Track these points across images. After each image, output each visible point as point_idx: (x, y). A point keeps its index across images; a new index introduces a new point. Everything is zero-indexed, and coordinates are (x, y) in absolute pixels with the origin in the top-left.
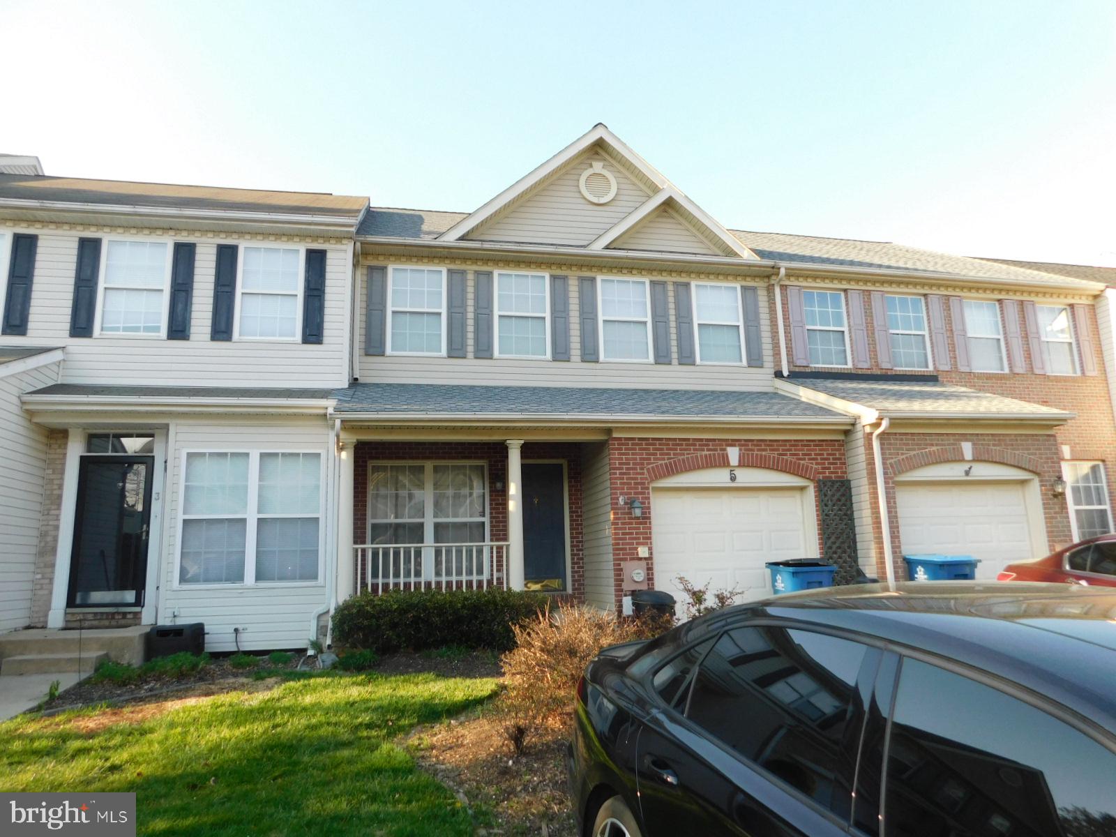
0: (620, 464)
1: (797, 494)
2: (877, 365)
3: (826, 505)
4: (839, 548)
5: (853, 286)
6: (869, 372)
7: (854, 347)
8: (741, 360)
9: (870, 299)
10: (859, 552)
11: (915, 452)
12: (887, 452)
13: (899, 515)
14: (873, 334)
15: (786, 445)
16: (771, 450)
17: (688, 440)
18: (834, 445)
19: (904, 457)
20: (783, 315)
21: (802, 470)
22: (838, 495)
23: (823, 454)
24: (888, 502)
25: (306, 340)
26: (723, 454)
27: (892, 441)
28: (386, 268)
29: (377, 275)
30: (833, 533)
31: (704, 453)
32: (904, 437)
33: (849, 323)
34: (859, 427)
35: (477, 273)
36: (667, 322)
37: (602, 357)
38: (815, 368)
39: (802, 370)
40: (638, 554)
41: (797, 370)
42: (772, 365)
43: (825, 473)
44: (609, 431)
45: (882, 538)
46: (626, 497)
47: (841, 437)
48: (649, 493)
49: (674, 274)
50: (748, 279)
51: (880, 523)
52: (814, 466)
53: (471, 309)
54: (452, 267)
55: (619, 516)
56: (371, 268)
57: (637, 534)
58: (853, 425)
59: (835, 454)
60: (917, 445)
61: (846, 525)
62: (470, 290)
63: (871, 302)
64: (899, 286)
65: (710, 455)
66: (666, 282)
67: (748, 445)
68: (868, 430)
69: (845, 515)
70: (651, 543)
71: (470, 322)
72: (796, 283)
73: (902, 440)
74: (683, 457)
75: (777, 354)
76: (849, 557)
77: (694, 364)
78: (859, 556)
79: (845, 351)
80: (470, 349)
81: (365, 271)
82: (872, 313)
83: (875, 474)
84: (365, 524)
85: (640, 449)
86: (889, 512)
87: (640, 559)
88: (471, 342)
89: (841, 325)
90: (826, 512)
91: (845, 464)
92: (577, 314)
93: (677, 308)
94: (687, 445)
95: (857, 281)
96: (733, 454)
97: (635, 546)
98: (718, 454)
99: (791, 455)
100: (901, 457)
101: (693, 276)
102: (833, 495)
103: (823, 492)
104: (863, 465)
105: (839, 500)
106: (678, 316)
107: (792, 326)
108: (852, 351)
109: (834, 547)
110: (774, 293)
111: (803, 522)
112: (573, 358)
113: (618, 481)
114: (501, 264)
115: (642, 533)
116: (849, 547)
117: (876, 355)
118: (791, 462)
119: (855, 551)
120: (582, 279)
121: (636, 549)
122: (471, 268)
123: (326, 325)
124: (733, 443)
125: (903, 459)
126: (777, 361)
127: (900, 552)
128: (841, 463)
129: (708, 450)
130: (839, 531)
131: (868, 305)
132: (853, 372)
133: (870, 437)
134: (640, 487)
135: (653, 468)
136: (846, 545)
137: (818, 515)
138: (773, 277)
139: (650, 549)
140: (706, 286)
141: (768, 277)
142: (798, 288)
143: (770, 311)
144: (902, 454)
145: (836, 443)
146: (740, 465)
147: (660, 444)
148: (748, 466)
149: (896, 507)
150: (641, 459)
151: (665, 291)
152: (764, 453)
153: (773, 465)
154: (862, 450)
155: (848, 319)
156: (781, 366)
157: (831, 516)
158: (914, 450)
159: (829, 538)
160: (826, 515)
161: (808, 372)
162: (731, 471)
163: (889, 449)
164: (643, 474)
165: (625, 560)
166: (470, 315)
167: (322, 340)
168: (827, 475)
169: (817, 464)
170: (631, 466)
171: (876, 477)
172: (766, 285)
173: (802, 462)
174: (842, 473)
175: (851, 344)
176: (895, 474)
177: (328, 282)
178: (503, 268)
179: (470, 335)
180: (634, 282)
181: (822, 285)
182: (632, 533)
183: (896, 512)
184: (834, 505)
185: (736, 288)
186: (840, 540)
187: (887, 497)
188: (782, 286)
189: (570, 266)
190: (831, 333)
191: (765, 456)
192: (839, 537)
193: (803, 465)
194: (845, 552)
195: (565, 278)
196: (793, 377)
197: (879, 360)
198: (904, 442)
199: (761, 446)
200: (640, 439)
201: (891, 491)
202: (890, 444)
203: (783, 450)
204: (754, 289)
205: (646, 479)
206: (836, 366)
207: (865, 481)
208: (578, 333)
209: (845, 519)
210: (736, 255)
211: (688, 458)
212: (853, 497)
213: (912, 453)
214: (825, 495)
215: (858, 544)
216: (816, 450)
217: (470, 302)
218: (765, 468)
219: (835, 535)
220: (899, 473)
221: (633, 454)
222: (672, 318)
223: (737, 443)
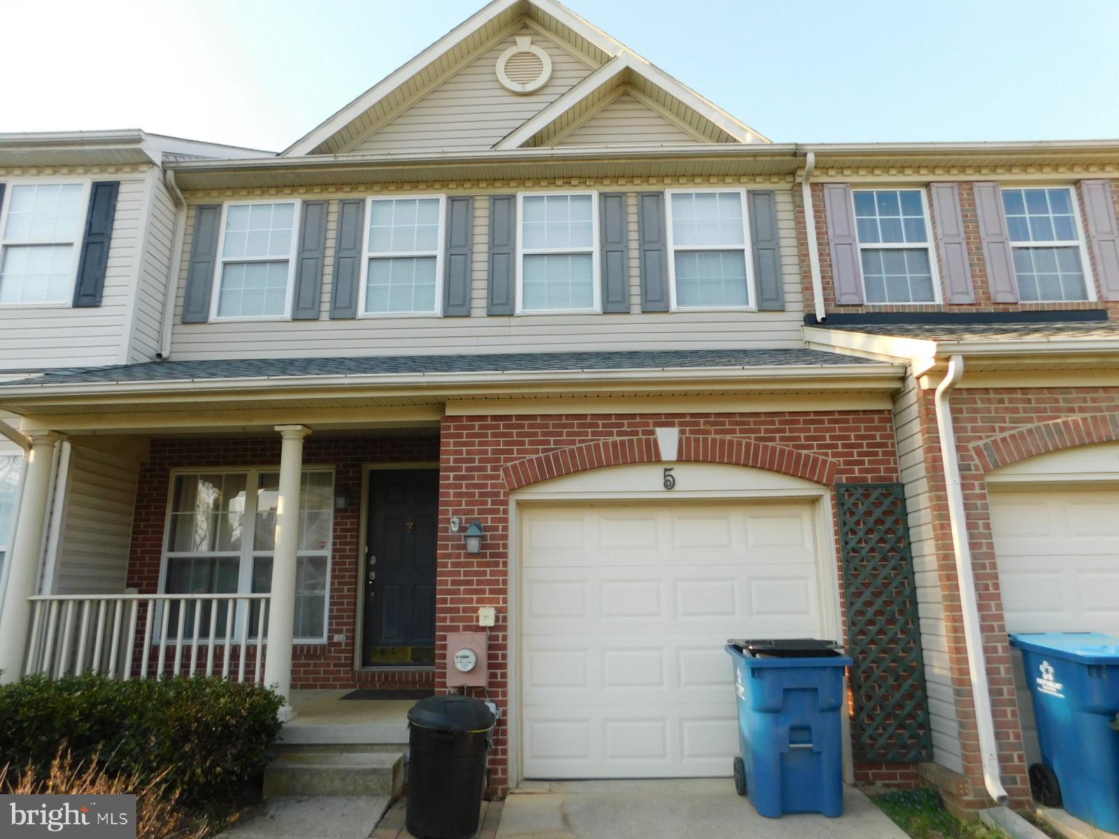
0: (456, 461)
1: (805, 513)
2: (989, 299)
3: (854, 532)
4: (879, 613)
5: (940, 176)
6: (974, 310)
7: (945, 271)
8: (747, 303)
9: (973, 195)
10: (922, 622)
11: (1030, 426)
12: (969, 426)
13: (998, 550)
14: (979, 248)
15: (773, 423)
16: (742, 431)
17: (584, 416)
18: (872, 420)
19: (1006, 434)
20: (817, 228)
21: (805, 466)
22: (877, 513)
23: (848, 438)
24: (970, 526)
25: (77, 305)
26: (648, 441)
27: (980, 405)
28: (220, 206)
29: (207, 217)
30: (866, 585)
31: (611, 439)
32: (1006, 396)
33: (935, 234)
34: (911, 382)
35: (343, 203)
36: (624, 252)
37: (519, 309)
38: (874, 306)
39: (852, 311)
40: (478, 618)
41: (842, 311)
42: (800, 306)
43: (853, 471)
44: (440, 405)
45: (958, 598)
46: (464, 517)
47: (885, 405)
48: (506, 512)
49: (637, 181)
50: (759, 179)
51: (954, 568)
52: (830, 459)
53: (330, 252)
54: (309, 197)
55: (450, 551)
56: (201, 208)
57: (479, 583)
58: (903, 379)
59: (874, 437)
60: (1037, 410)
61: (894, 568)
62: (332, 226)
63: (973, 199)
64: (1025, 171)
65: (623, 443)
66: (624, 194)
67: (698, 424)
68: (925, 383)
69: (892, 549)
70: (505, 601)
71: (329, 270)
72: (839, 179)
73: (1001, 401)
74: (572, 447)
75: (808, 288)
76: (903, 632)
77: (666, 311)
78: (922, 630)
79: (930, 279)
80: (326, 307)
81: (193, 213)
82: (976, 216)
83: (942, 470)
84: (159, 559)
85: (494, 435)
86: (973, 546)
87: (484, 629)
88: (326, 297)
89: (924, 240)
90: (852, 544)
91: (893, 454)
92: (485, 248)
93: (642, 230)
94: (580, 426)
95: (948, 168)
96: (668, 440)
97: (475, 605)
98: (639, 441)
99: (782, 439)
100: (999, 436)
101: (667, 181)
102: (868, 513)
103: (845, 508)
104: (919, 455)
105: (880, 522)
106: (643, 241)
107: (832, 244)
108: (942, 278)
109: (870, 611)
110: (801, 196)
111: (816, 563)
112: (475, 312)
113: (452, 491)
114: (377, 188)
115: (489, 582)
116: (901, 612)
117: (985, 282)
118: (782, 452)
119: (915, 619)
120: (495, 199)
121: (476, 610)
122: (335, 196)
123: (108, 282)
124: (667, 420)
125: (1004, 440)
126: (809, 300)
127: (1002, 628)
128: (885, 453)
129: (620, 434)
130: (879, 581)
131: (969, 205)
132: (943, 311)
133: (930, 397)
134: (489, 500)
135: (514, 467)
136: (895, 608)
137: (838, 551)
138: (799, 173)
139: (498, 610)
140: (689, 195)
141: (793, 173)
142: (843, 186)
143: (796, 225)
144: (1002, 429)
145: (876, 417)
146: (680, 460)
147: (531, 426)
148: (697, 461)
149: (990, 536)
150: (494, 452)
151: (622, 206)
152: (728, 437)
153: (747, 458)
154: (916, 426)
155: (934, 228)
156: (813, 306)
157: (864, 552)
158: (1030, 420)
159: (859, 594)
160: (854, 550)
161: (862, 314)
162: (666, 470)
163: (974, 420)
164: (497, 477)
165: (456, 629)
166: (329, 261)
167: (101, 301)
168: (857, 474)
169: (835, 455)
170: (477, 464)
171: (943, 476)
172: (789, 186)
173: (804, 452)
174: (886, 470)
175: (940, 268)
176: (987, 470)
177: (116, 225)
178: (380, 192)
179: (327, 288)
180: (574, 197)
181: (885, 178)
182: (470, 582)
183: (991, 546)
184: (870, 531)
185: (739, 193)
186: (883, 598)
187: (968, 517)
188: (813, 185)
189: (476, 182)
190: (905, 253)
191: (731, 442)
192: (882, 593)
193: (807, 456)
194: (892, 621)
195: (468, 200)
196: (831, 323)
197: (992, 290)
198: (1007, 405)
199: (723, 424)
200: (495, 418)
201: (979, 503)
202: (976, 411)
203: (767, 431)
204: (769, 193)
205: (502, 486)
206: (912, 304)
207: (923, 485)
208: (484, 275)
209: (893, 556)
210: (729, 139)
211: (580, 449)
212: (910, 516)
213: (1024, 427)
214: (852, 514)
215: (920, 607)
216: (833, 430)
217: (331, 243)
218: (729, 463)
219: (871, 589)
220: (997, 467)
221: (480, 444)
222: (634, 245)
223: (676, 420)
